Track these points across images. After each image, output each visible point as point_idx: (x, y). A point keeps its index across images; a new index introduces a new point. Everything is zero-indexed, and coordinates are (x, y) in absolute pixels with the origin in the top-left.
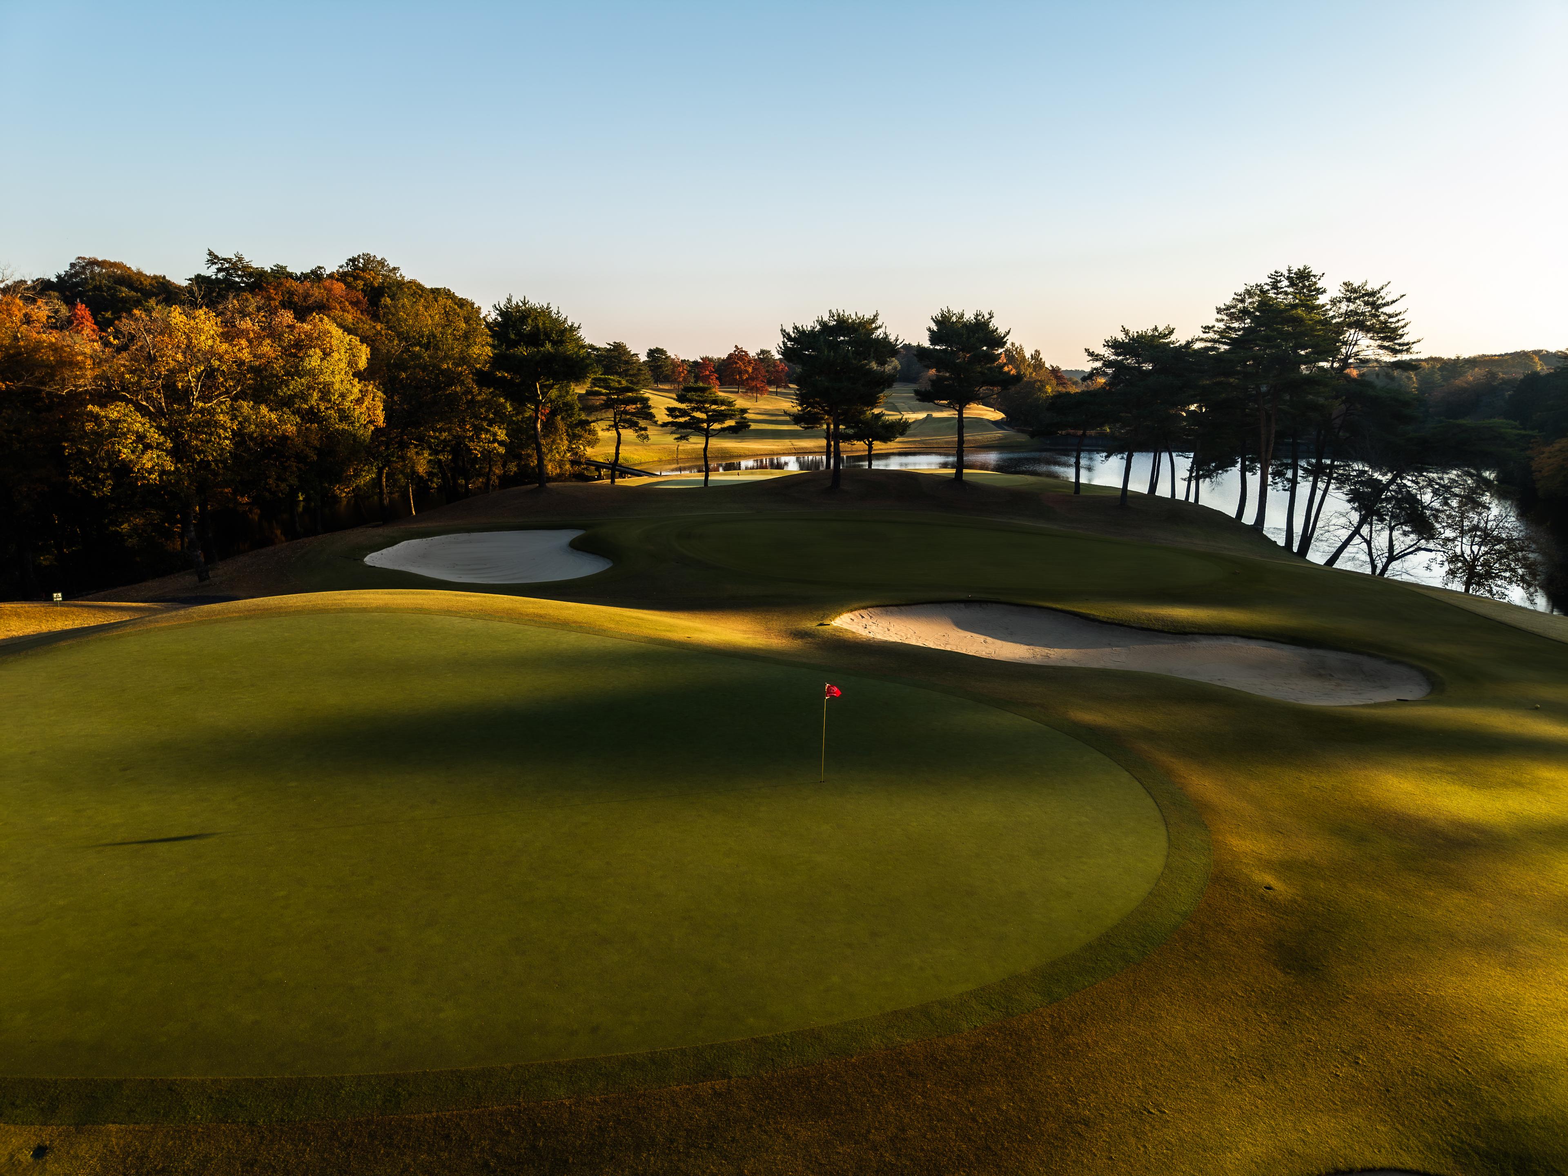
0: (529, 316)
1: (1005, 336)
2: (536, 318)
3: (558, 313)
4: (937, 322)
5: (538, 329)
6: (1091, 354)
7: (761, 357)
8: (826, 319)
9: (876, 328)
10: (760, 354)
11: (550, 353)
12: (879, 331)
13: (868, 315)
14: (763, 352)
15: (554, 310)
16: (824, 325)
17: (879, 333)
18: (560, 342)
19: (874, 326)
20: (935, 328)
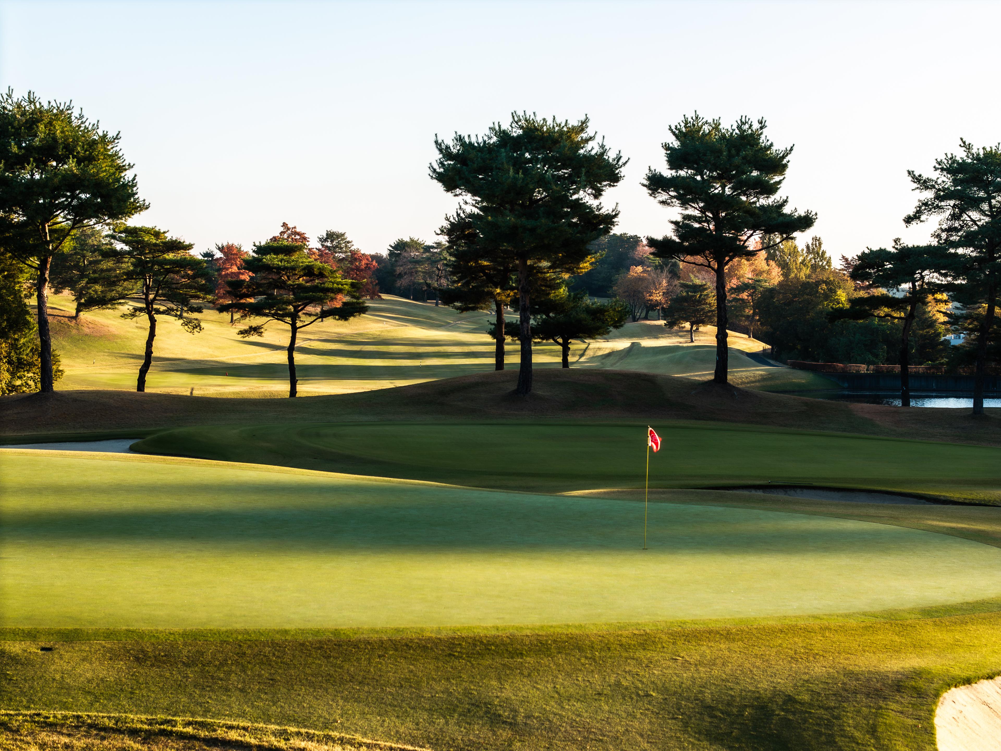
0: (39, 120)
1: (783, 157)
2: (50, 123)
3: (81, 117)
4: (679, 135)
5: (55, 139)
6: (917, 179)
7: (329, 244)
8: (505, 126)
9: (587, 141)
10: (326, 240)
11: (75, 175)
12: (589, 146)
13: (574, 122)
14: (331, 236)
15: (76, 113)
16: (503, 136)
17: (593, 148)
18: (90, 159)
19: (584, 135)
20: (676, 144)
